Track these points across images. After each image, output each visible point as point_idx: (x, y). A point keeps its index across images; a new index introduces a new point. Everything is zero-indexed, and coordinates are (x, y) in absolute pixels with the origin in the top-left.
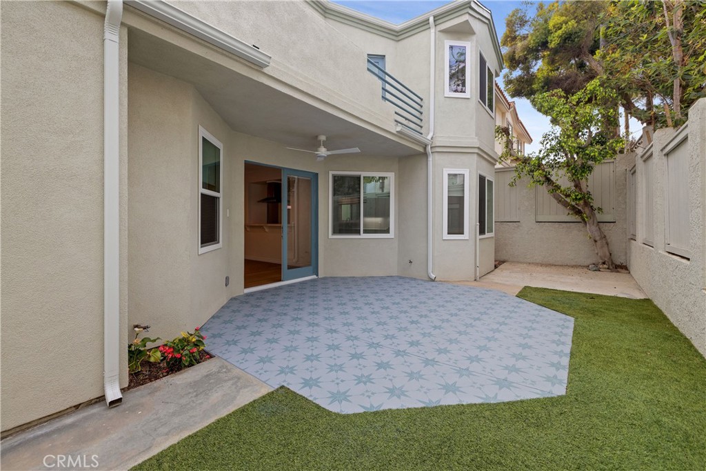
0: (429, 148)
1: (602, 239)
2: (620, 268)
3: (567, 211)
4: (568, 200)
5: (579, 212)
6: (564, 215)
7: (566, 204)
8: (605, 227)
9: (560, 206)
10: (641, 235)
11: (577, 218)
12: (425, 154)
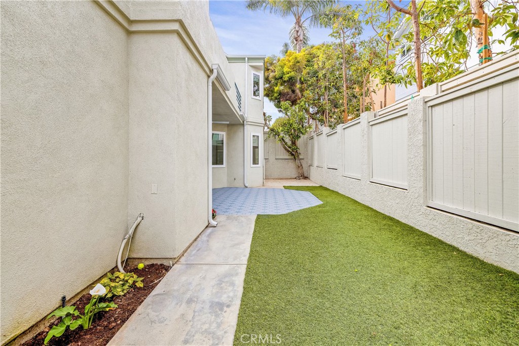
0: (245, 122)
1: (300, 167)
2: (306, 178)
3: (288, 154)
4: (290, 149)
5: (293, 155)
6: (287, 156)
7: (288, 151)
8: (302, 161)
9: (285, 151)
10: (316, 163)
11: (293, 157)
12: (243, 125)
